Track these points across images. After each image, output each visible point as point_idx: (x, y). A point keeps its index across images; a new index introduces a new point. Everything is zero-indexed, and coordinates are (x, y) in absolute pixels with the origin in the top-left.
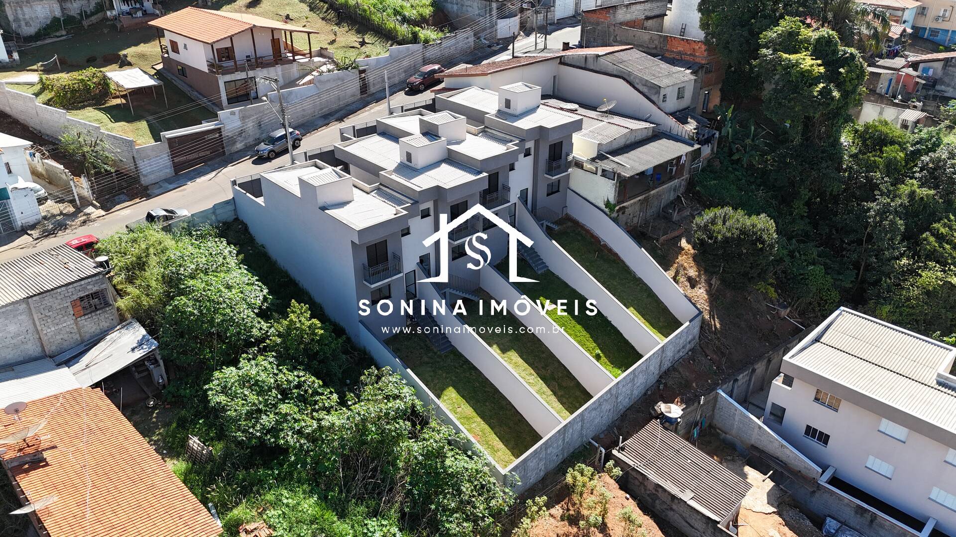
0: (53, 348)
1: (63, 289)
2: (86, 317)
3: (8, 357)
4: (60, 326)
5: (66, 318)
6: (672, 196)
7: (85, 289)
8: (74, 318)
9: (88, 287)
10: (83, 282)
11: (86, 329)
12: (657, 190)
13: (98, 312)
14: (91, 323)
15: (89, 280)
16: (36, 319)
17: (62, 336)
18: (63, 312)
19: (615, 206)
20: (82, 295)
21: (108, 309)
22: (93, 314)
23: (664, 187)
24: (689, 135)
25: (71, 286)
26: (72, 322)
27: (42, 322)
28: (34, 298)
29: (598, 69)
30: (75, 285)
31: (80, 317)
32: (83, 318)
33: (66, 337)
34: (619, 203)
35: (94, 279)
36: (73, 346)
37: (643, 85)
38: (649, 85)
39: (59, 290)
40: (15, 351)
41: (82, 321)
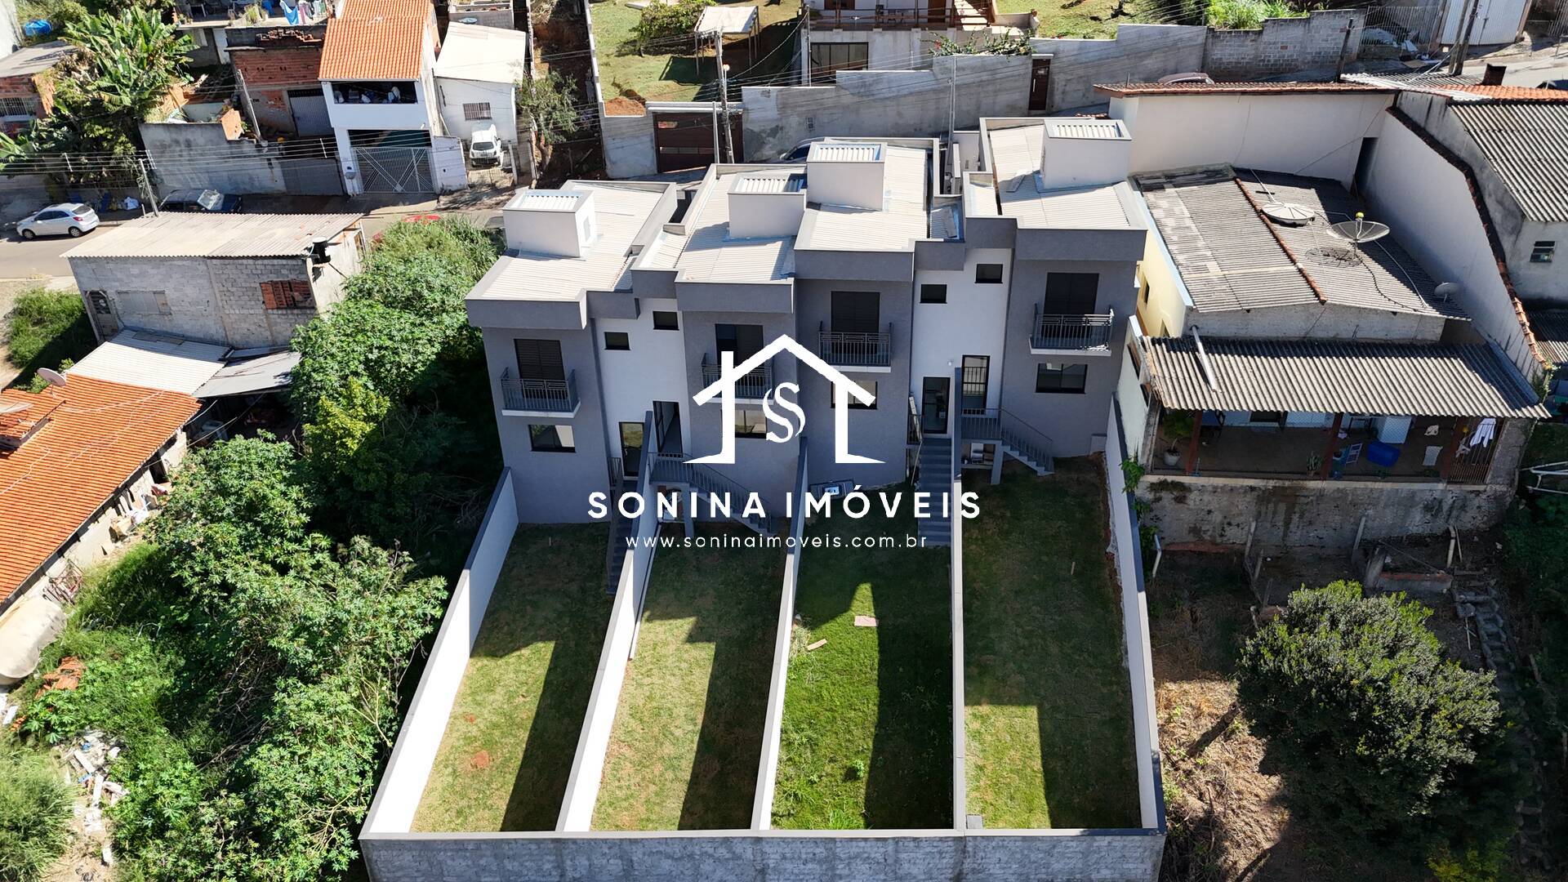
0: (238, 337)
1: (251, 262)
2: (280, 312)
3: (186, 327)
4: (246, 312)
5: (253, 303)
6: (1417, 523)
7: (278, 272)
8: (263, 306)
9: (283, 272)
10: (275, 262)
11: (278, 328)
12: (1341, 484)
13: (295, 311)
14: (284, 323)
15: (284, 262)
16: (217, 291)
17: (247, 326)
18: (250, 294)
19: (1142, 470)
20: (275, 280)
21: (308, 312)
22: (289, 312)
23: (1378, 485)
24: (1535, 372)
25: (260, 262)
26: (261, 311)
27: (223, 297)
28: (214, 261)
29: (1440, 138)
30: (266, 262)
31: (273, 309)
32: (275, 311)
33: (253, 328)
34: (1159, 465)
35: (290, 262)
36: (263, 345)
37: (1498, 202)
38: (1507, 204)
39: (245, 262)
40: (193, 322)
41: (275, 315)
